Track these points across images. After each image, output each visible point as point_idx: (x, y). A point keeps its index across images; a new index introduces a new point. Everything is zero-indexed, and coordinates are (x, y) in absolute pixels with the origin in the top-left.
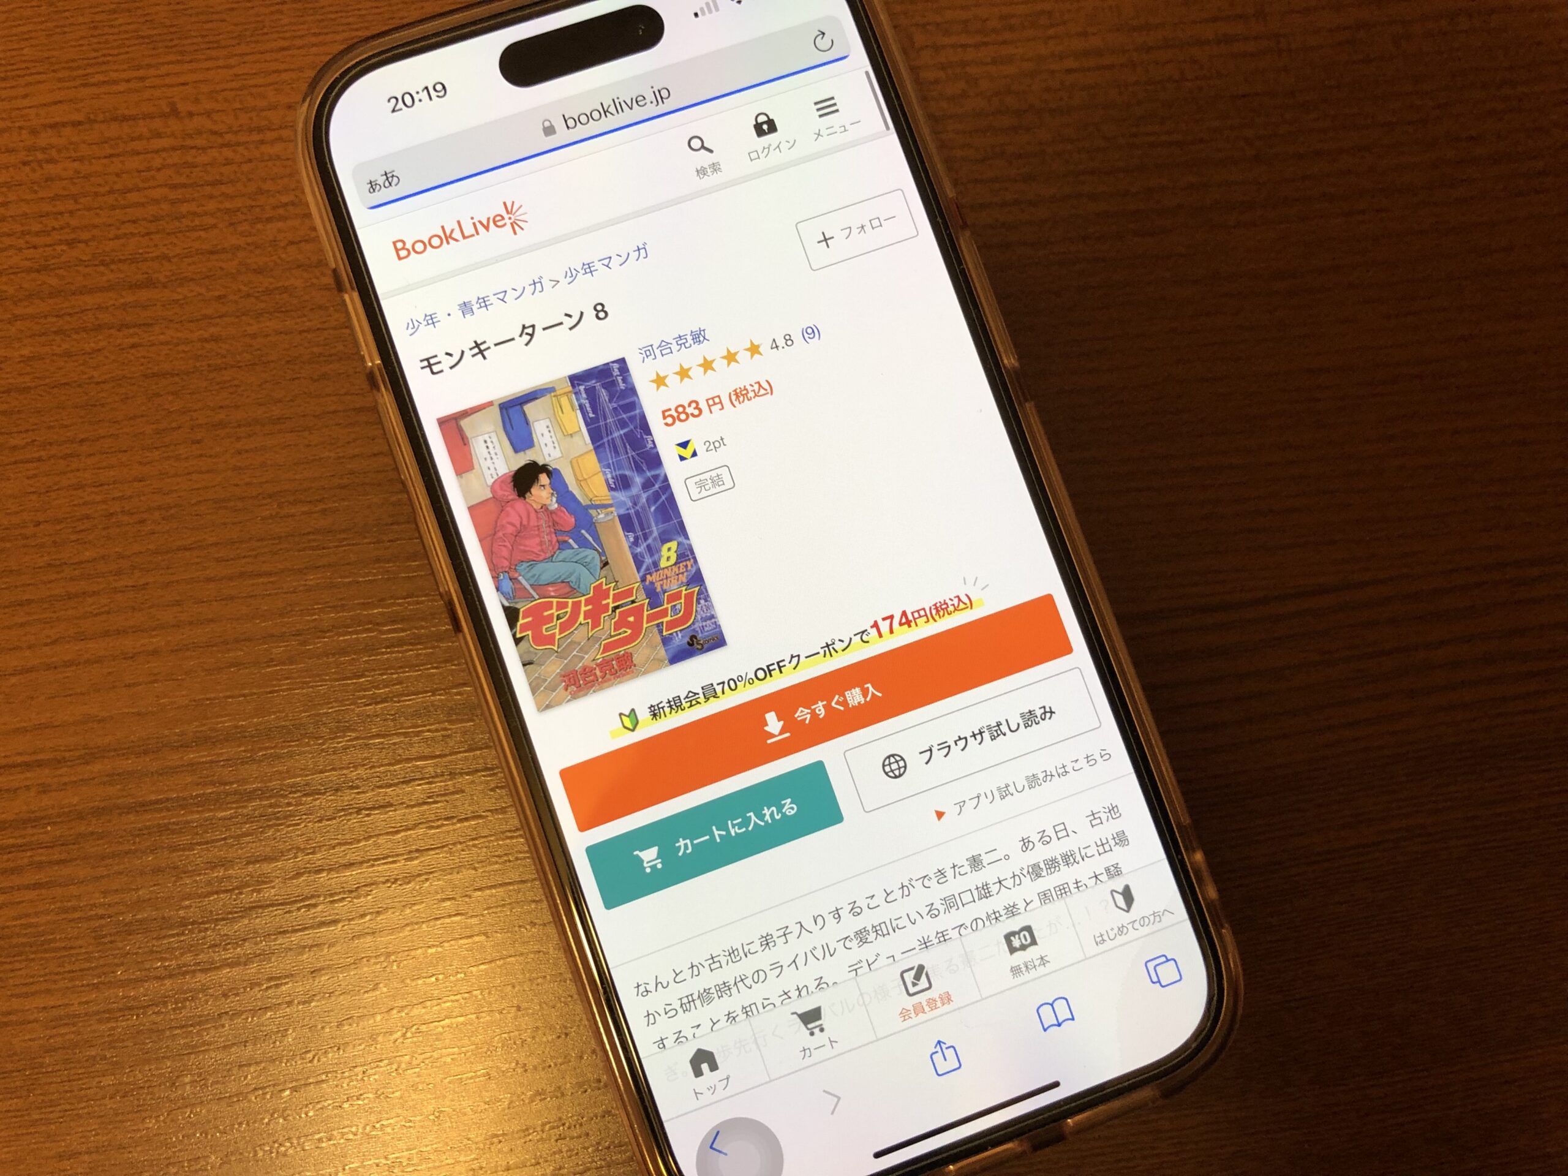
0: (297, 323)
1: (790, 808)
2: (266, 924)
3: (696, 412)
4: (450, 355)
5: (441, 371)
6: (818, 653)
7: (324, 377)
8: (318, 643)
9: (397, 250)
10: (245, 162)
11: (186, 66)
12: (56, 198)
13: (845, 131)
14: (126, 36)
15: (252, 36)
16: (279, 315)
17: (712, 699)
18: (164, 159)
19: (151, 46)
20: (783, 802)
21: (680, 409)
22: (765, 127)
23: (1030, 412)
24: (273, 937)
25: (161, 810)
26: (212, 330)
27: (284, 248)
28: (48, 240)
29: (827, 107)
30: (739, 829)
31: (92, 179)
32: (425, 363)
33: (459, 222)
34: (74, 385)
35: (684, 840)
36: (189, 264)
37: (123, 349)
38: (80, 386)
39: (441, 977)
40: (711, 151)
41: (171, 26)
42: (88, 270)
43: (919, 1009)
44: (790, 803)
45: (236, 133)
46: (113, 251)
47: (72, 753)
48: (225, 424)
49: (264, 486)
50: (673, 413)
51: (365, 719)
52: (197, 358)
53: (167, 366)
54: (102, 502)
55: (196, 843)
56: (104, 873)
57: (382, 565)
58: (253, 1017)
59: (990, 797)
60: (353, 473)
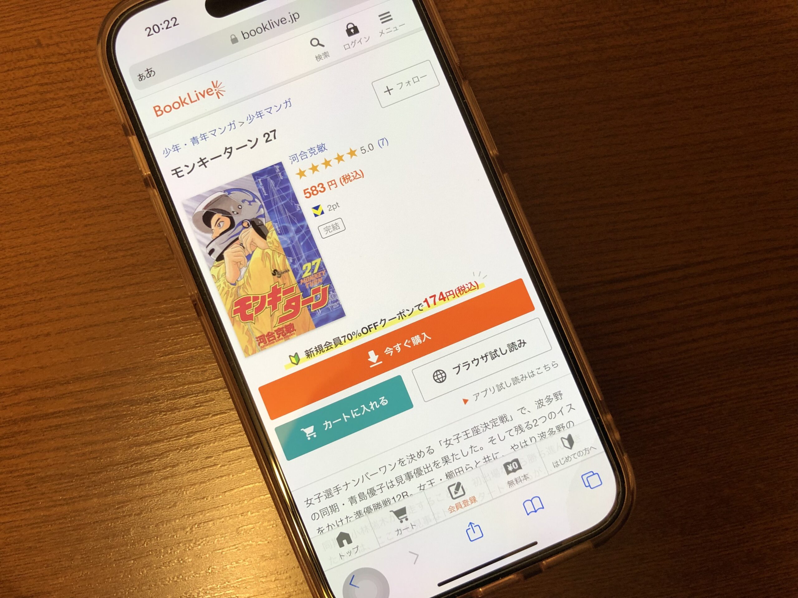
0: (112, 155)
1: (384, 402)
2: (115, 474)
3: (322, 190)
4: (187, 166)
5: (183, 176)
6: (395, 318)
7: (128, 182)
8: (133, 325)
9: (156, 111)
10: (79, 69)
11: (44, 20)
13: (397, 30)
14: (12, 6)
16: (101, 151)
17: (339, 345)
18: (35, 71)
19: (25, 10)
20: (380, 399)
21: (314, 189)
22: (353, 31)
23: (505, 179)
24: (119, 481)
25: (56, 417)
26: (67, 161)
27: (103, 114)
29: (386, 17)
30: (357, 414)
32: (174, 172)
33: (188, 94)
35: (327, 421)
36: (52, 126)
37: (20, 174)
39: (209, 498)
40: (323, 46)
43: (458, 506)
44: (384, 399)
45: (72, 54)
46: (12, 122)
47: (8, 390)
48: (78, 211)
49: (100, 243)
50: (310, 190)
51: (161, 364)
52: (60, 176)
53: (44, 182)
54: (15, 256)
55: (76, 434)
56: (29, 452)
57: (164, 281)
58: (111, 523)
59: (493, 390)
60: (146, 233)
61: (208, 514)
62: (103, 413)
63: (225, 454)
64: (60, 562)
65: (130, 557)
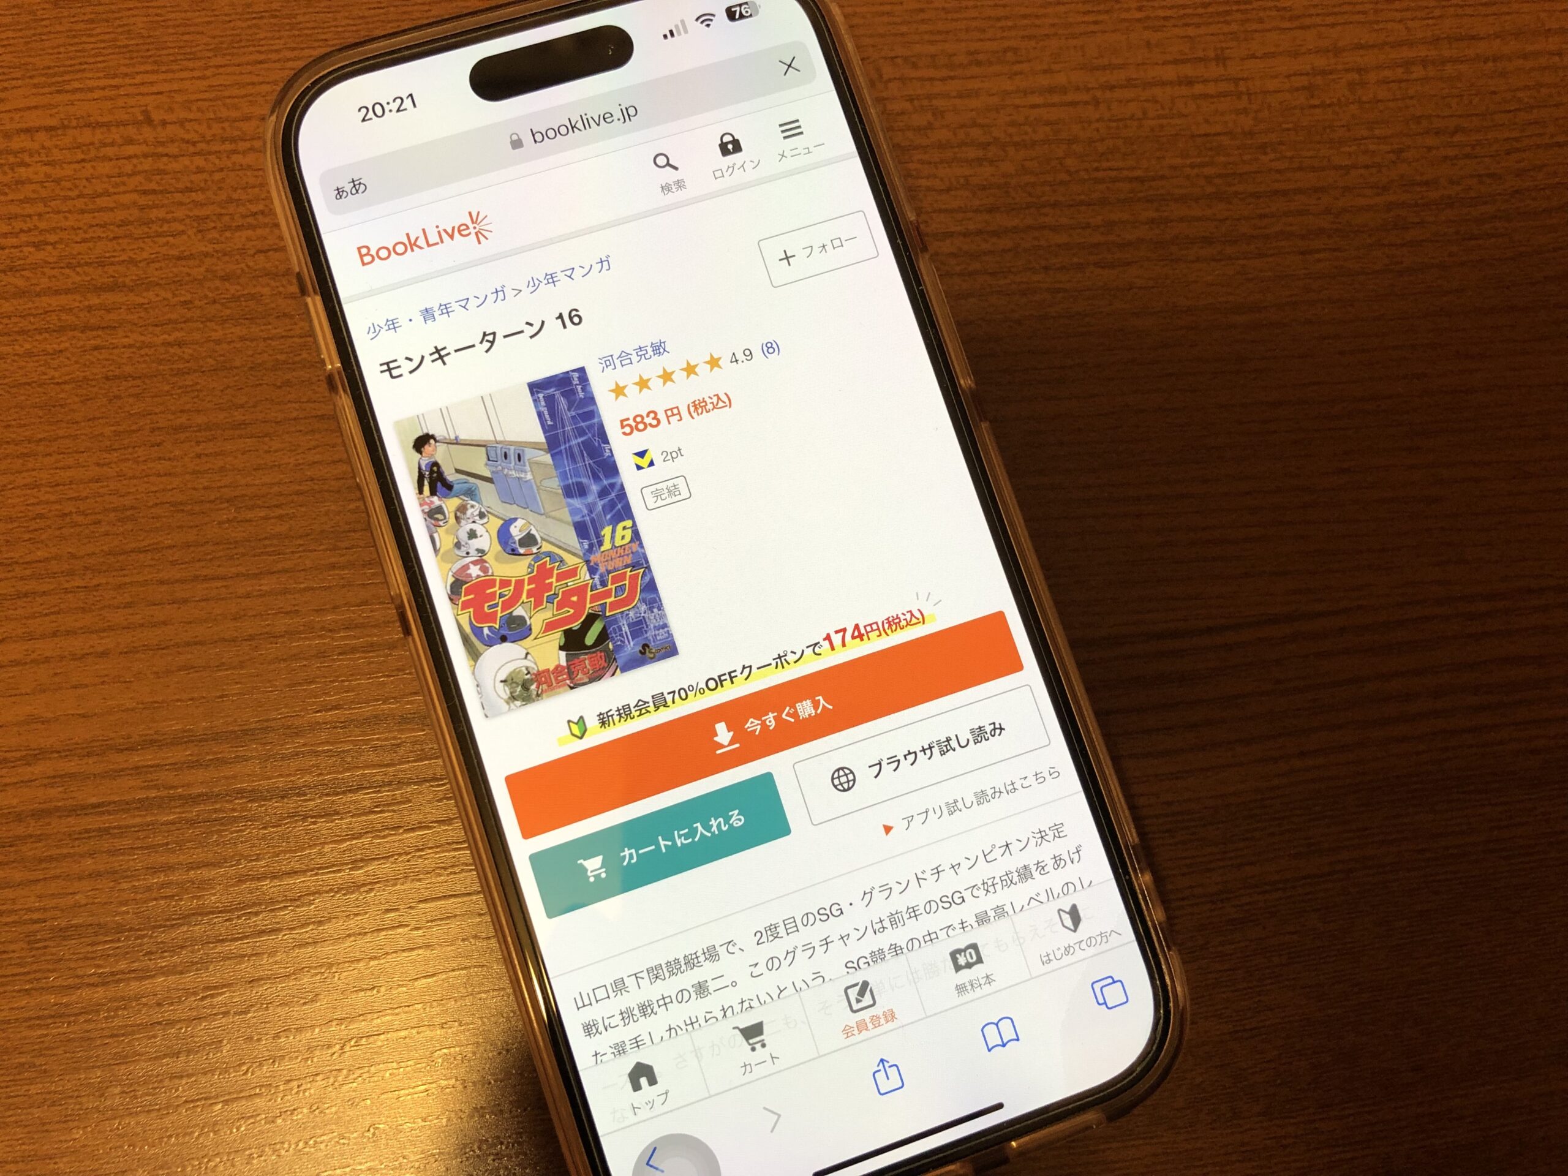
0: (261, 331)
1: (737, 819)
2: (205, 932)
3: (654, 422)
4: (411, 360)
5: (401, 376)
6: (770, 664)
7: (288, 383)
8: (270, 649)
9: (361, 256)
10: (217, 171)
11: (162, 76)
12: (27, 200)
13: (809, 153)
14: (103, 45)
15: (227, 49)
16: (243, 321)
17: (662, 708)
18: (135, 166)
19: (128, 55)
20: (730, 814)
22: (730, 147)
23: (984, 431)
24: (211, 945)
25: (103, 813)
26: (177, 334)
27: (253, 256)
28: (14, 241)
29: (791, 129)
30: (685, 839)
31: (63, 183)
32: (385, 367)
33: (424, 230)
34: (34, 385)
35: (629, 849)
36: (157, 269)
37: (85, 351)
38: (40, 386)
39: (383, 989)
40: (676, 168)
41: (149, 37)
42: (55, 272)
43: (862, 1026)
44: (738, 815)
45: (208, 142)
46: (79, 254)
47: (13, 754)
48: (186, 427)
49: (223, 490)
50: (631, 422)
51: (314, 726)
52: (160, 362)
53: (128, 369)
54: (57, 502)
55: (137, 848)
56: (41, 877)
57: (337, 572)
58: (187, 1028)
59: (939, 813)
60: (312, 480)
61: (379, 1020)
62: (194, 812)
63: (422, 906)
64: (77, 1097)
65: (217, 1096)
